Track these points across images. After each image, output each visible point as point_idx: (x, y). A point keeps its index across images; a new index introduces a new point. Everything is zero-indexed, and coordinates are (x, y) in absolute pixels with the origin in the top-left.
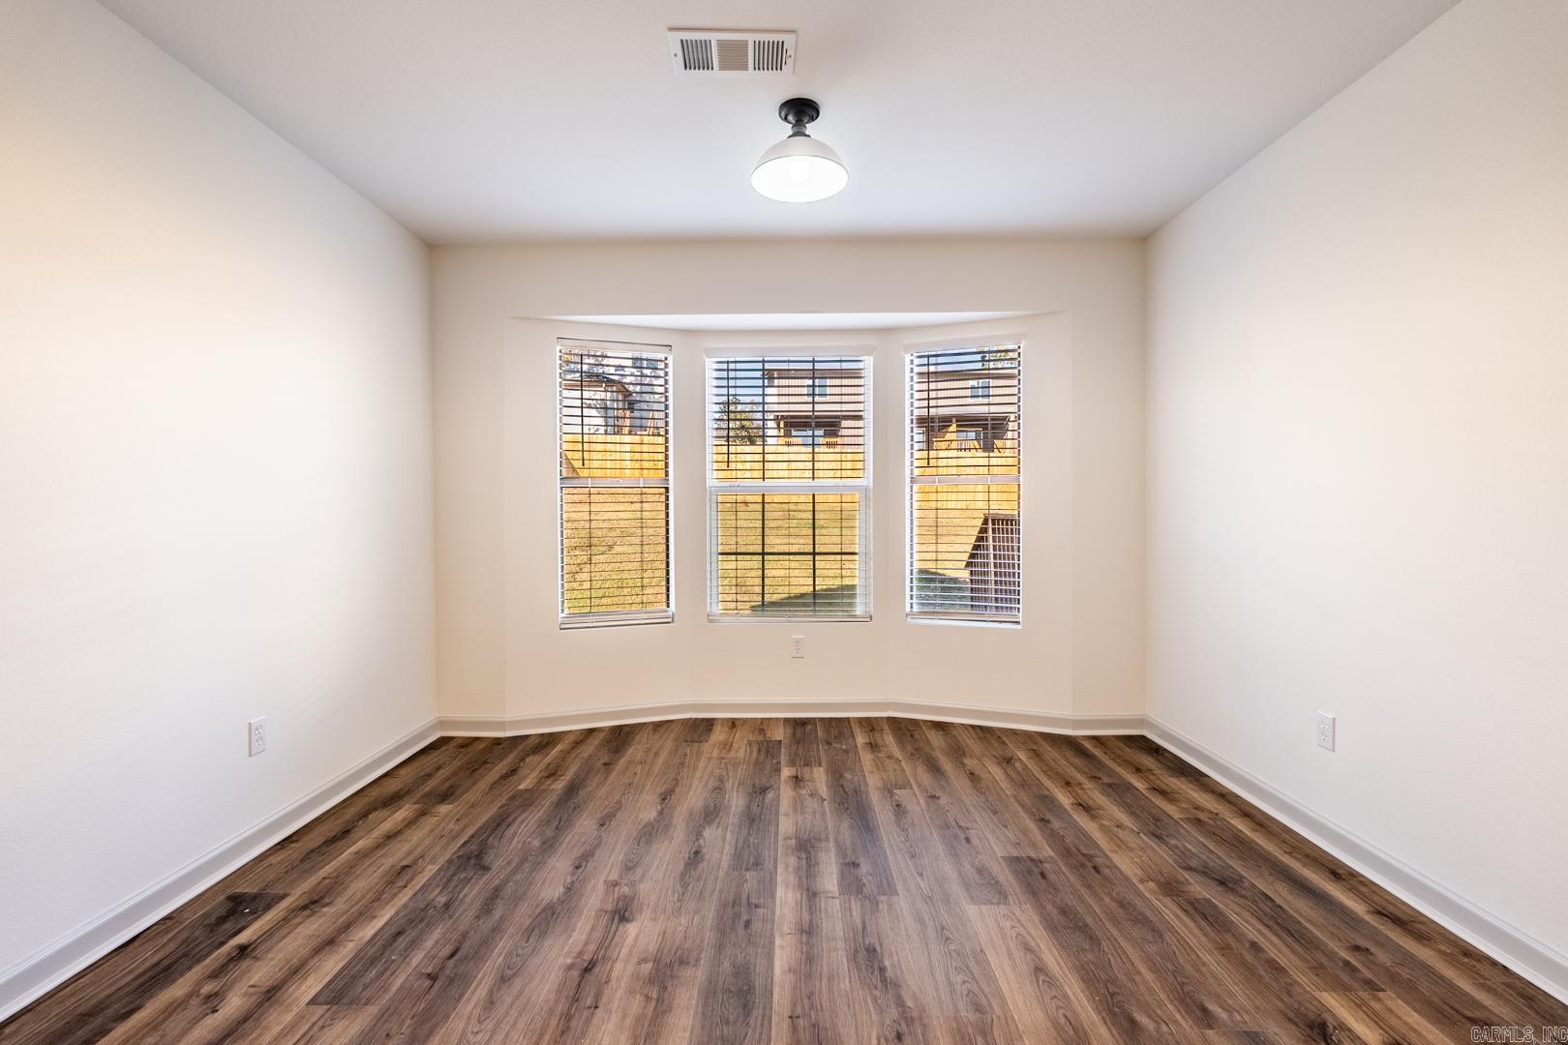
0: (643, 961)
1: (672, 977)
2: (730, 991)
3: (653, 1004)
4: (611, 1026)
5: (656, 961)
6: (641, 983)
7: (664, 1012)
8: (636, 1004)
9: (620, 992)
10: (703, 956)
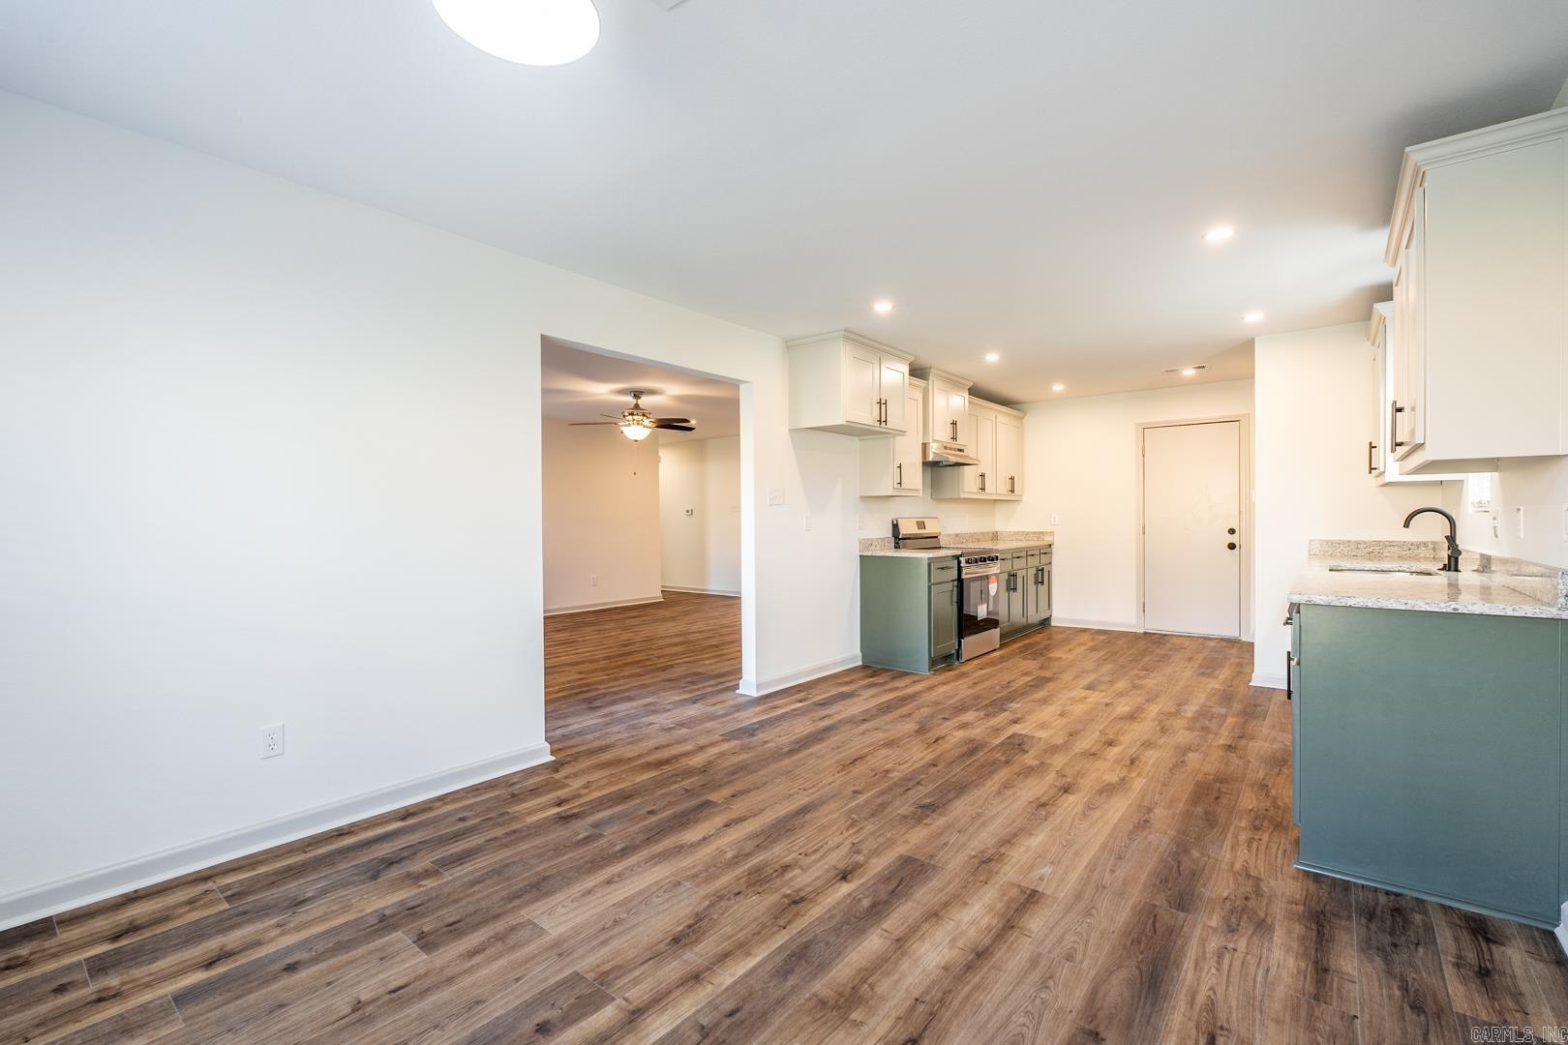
0: (857, 1024)
1: (841, 994)
2: (806, 961)
3: (870, 980)
4: (910, 979)
5: (844, 1018)
6: (870, 1002)
7: (866, 970)
8: (884, 986)
9: (892, 1003)
10: (802, 1001)
